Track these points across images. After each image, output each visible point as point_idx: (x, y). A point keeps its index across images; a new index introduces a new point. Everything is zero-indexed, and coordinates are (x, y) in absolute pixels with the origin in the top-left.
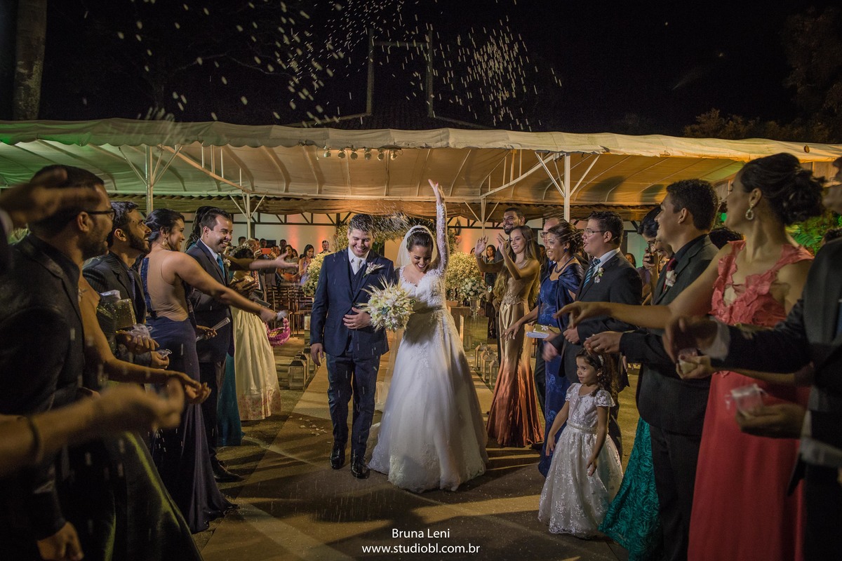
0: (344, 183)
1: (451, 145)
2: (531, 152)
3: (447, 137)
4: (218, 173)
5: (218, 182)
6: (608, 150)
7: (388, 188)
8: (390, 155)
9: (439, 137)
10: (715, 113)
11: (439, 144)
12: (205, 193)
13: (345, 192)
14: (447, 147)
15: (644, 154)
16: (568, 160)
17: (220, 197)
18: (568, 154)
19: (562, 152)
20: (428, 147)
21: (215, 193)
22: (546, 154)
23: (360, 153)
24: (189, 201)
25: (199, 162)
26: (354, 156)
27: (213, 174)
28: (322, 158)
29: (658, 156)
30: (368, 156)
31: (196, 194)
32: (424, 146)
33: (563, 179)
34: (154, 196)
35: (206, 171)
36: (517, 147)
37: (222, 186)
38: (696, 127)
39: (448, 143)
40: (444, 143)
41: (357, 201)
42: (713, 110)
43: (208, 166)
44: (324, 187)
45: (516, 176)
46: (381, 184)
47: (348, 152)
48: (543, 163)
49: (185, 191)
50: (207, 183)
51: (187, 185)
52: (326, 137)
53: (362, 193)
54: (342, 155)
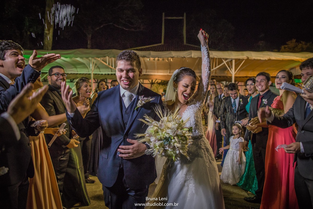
0: (155, 69)
1: (193, 57)
2: (221, 58)
3: (191, 54)
4: (112, 66)
5: (111, 69)
6: (248, 58)
7: (170, 71)
8: (171, 59)
9: (188, 54)
10: (294, 41)
11: (188, 56)
12: (107, 73)
13: (155, 72)
14: (191, 57)
15: (262, 59)
16: (234, 61)
17: (112, 74)
18: (234, 59)
19: (232, 58)
20: (184, 57)
21: (110, 73)
22: (226, 59)
23: (161, 59)
24: (101, 76)
25: (106, 63)
26: (158, 60)
27: (110, 67)
28: (147, 61)
29: (267, 59)
30: (163, 60)
31: (104, 73)
32: (183, 57)
33: (232, 68)
34: (94, 74)
35: (108, 66)
36: (216, 57)
37: (113, 70)
38: (286, 46)
39: (191, 56)
40: (190, 56)
41: (159, 75)
42: (293, 39)
43: (109, 64)
44: (148, 70)
45: (216, 66)
46: (167, 69)
47: (156, 59)
48: (225, 62)
49: (100, 72)
50: (107, 69)
51: (101, 70)
52: (150, 54)
53: (161, 72)
54: (154, 60)
